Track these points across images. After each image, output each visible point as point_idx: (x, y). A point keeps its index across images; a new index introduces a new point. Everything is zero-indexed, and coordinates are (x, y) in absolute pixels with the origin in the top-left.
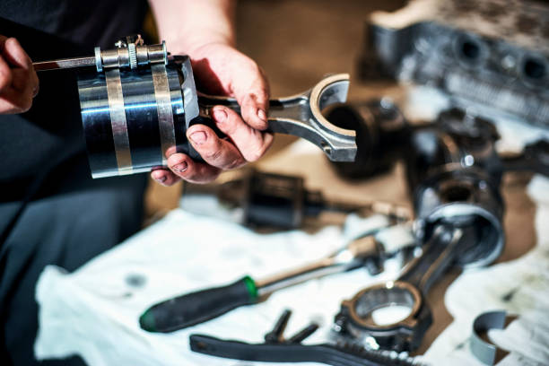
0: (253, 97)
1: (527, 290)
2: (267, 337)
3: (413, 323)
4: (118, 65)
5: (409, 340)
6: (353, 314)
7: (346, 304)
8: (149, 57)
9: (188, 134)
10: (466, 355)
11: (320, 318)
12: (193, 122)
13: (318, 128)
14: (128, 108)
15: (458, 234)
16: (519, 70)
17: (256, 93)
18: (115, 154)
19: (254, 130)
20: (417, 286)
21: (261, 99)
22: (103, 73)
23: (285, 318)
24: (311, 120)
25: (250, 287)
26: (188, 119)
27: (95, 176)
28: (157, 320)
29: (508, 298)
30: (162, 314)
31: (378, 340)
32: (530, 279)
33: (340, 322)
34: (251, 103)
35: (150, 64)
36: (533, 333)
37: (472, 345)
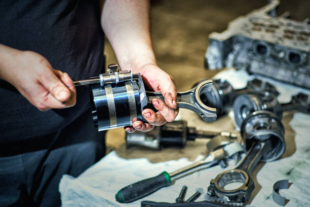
0: (170, 94)
1: (297, 169)
2: (177, 200)
3: (246, 188)
4: (111, 83)
5: (245, 196)
6: (217, 187)
7: (213, 182)
8: (125, 78)
9: (143, 113)
10: (271, 201)
11: (201, 189)
12: (145, 108)
13: (199, 107)
14: (115, 97)
15: (263, 144)
16: (287, 58)
17: (171, 92)
18: (109, 120)
19: (171, 109)
20: (246, 171)
21: (174, 95)
22: (104, 86)
23: (185, 190)
24: (196, 103)
25: (167, 177)
26: (142, 106)
27: (99, 130)
28: (125, 196)
29: (289, 174)
30: (127, 193)
31: (229, 197)
32: (299, 164)
33: (211, 191)
34: (169, 97)
35: (125, 81)
36: (302, 189)
37: (274, 197)
